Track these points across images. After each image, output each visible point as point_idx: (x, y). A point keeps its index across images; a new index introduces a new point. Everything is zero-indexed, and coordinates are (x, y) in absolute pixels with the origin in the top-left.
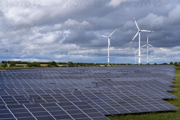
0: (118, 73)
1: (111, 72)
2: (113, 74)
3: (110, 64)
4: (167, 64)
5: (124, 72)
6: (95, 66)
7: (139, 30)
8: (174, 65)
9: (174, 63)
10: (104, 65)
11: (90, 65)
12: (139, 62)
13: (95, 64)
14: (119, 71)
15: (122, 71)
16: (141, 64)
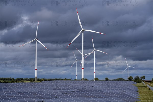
0: (54, 91)
1: (43, 90)
2: (46, 94)
3: (38, 80)
4: (123, 80)
5: (63, 91)
6: (16, 82)
8: (135, 81)
9: (134, 79)
10: (30, 81)
11: (8, 81)
12: (83, 77)
13: (15, 79)
14: (55, 89)
15: (59, 89)
16: (86, 80)
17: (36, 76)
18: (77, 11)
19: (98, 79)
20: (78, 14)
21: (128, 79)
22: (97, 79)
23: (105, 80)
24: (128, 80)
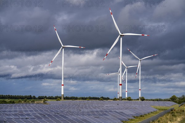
7: (120, 34)
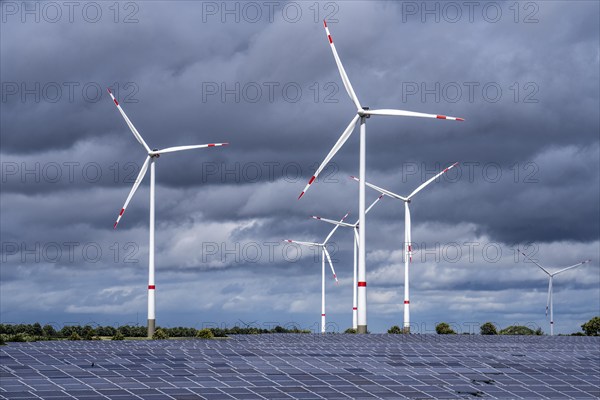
7: (361, 110)
17: (151, 316)
18: (328, 34)
19: (450, 328)
20: (332, 45)
21: (583, 327)
22: (445, 330)
23: (483, 334)
24: (583, 332)
